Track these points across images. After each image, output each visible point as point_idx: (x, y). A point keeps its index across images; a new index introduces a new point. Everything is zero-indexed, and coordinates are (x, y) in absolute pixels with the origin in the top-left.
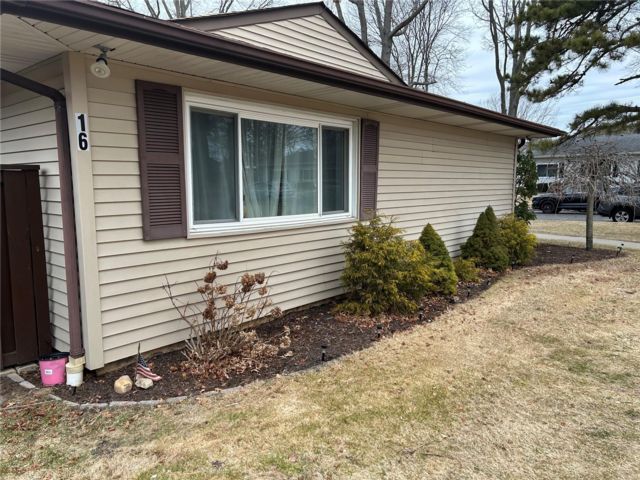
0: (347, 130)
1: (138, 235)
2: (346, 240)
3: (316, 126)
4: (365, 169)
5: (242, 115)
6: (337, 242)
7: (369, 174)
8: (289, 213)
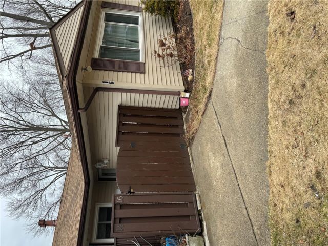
0: (106, 13)
1: (142, 75)
2: (150, 15)
3: (104, 23)
4: (122, 8)
5: (101, 44)
6: (150, 18)
7: (124, 7)
8: (138, 39)
